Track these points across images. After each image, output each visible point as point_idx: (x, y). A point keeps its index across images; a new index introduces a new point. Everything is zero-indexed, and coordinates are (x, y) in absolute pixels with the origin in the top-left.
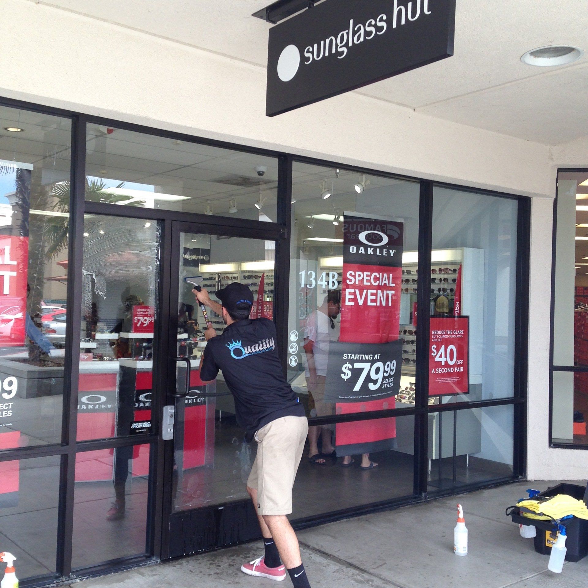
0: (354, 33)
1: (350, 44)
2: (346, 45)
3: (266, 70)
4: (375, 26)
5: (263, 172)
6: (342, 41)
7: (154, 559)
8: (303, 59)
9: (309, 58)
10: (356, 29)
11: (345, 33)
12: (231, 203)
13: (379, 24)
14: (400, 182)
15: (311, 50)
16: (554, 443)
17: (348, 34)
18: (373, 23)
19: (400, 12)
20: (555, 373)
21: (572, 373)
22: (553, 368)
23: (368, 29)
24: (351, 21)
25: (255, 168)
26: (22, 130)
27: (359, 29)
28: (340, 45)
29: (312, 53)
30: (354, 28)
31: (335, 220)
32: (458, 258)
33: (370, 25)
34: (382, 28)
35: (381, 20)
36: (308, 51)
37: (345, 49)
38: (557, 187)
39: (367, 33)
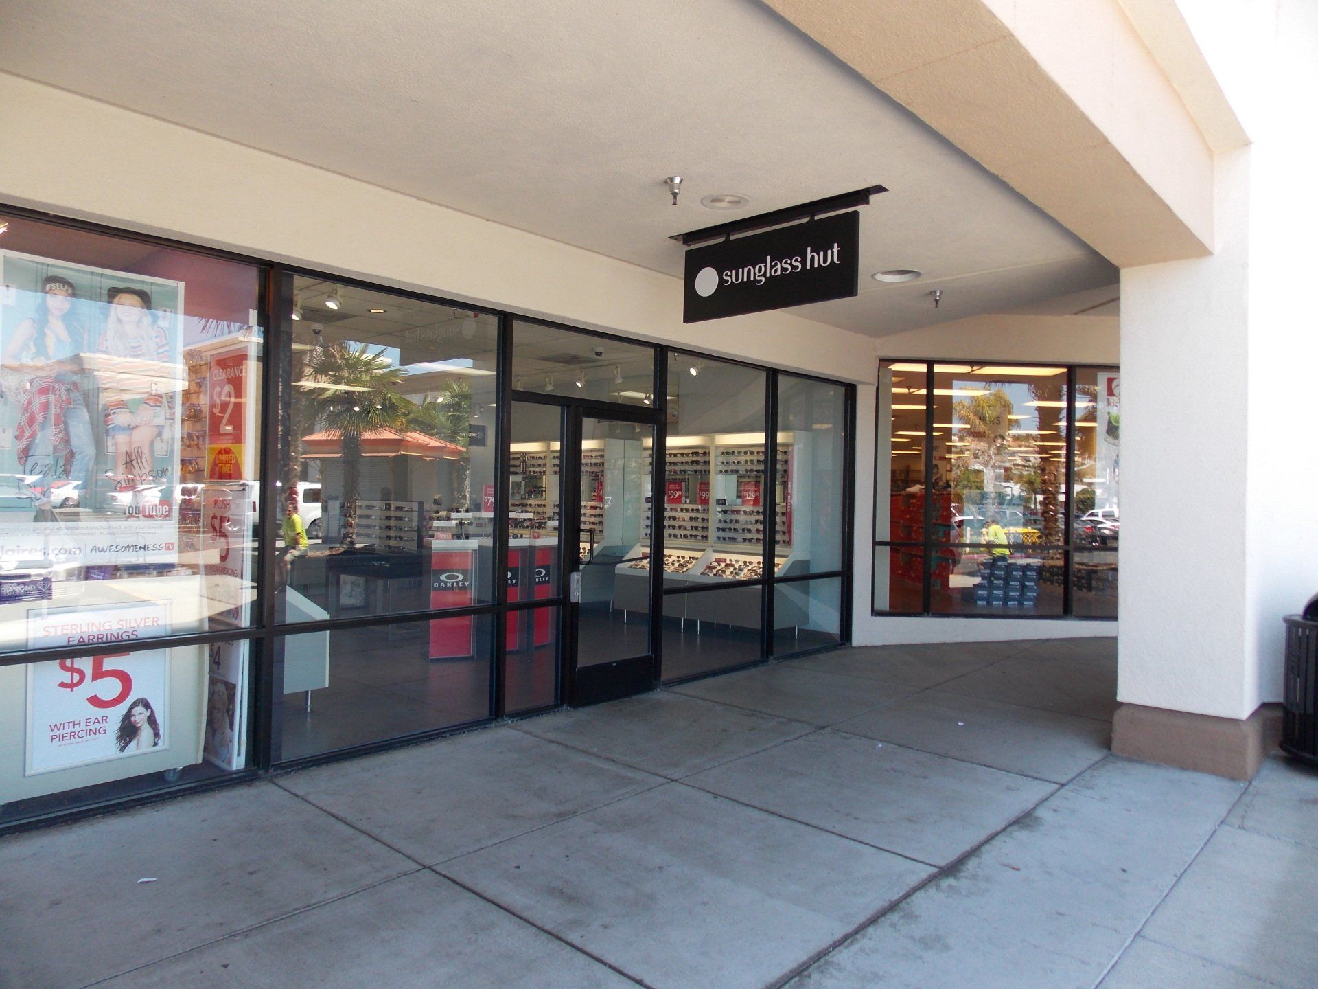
0: (771, 267)
1: (768, 275)
2: (764, 275)
3: (684, 281)
4: (791, 264)
5: (601, 353)
6: (760, 271)
7: (565, 706)
8: (721, 280)
9: (727, 281)
10: (773, 264)
11: (763, 265)
12: (548, 381)
13: (794, 264)
14: (724, 364)
15: (729, 274)
16: (875, 613)
17: (765, 267)
18: (789, 262)
19: (813, 258)
20: (877, 547)
21: (888, 548)
22: (875, 543)
23: (784, 266)
24: (768, 258)
25: (593, 349)
26: (385, 312)
27: (776, 264)
28: (758, 274)
29: (731, 276)
30: (771, 263)
31: (646, 398)
32: (790, 440)
33: (786, 263)
34: (797, 267)
35: (796, 261)
36: (727, 275)
37: (763, 279)
38: (879, 376)
39: (783, 269)
